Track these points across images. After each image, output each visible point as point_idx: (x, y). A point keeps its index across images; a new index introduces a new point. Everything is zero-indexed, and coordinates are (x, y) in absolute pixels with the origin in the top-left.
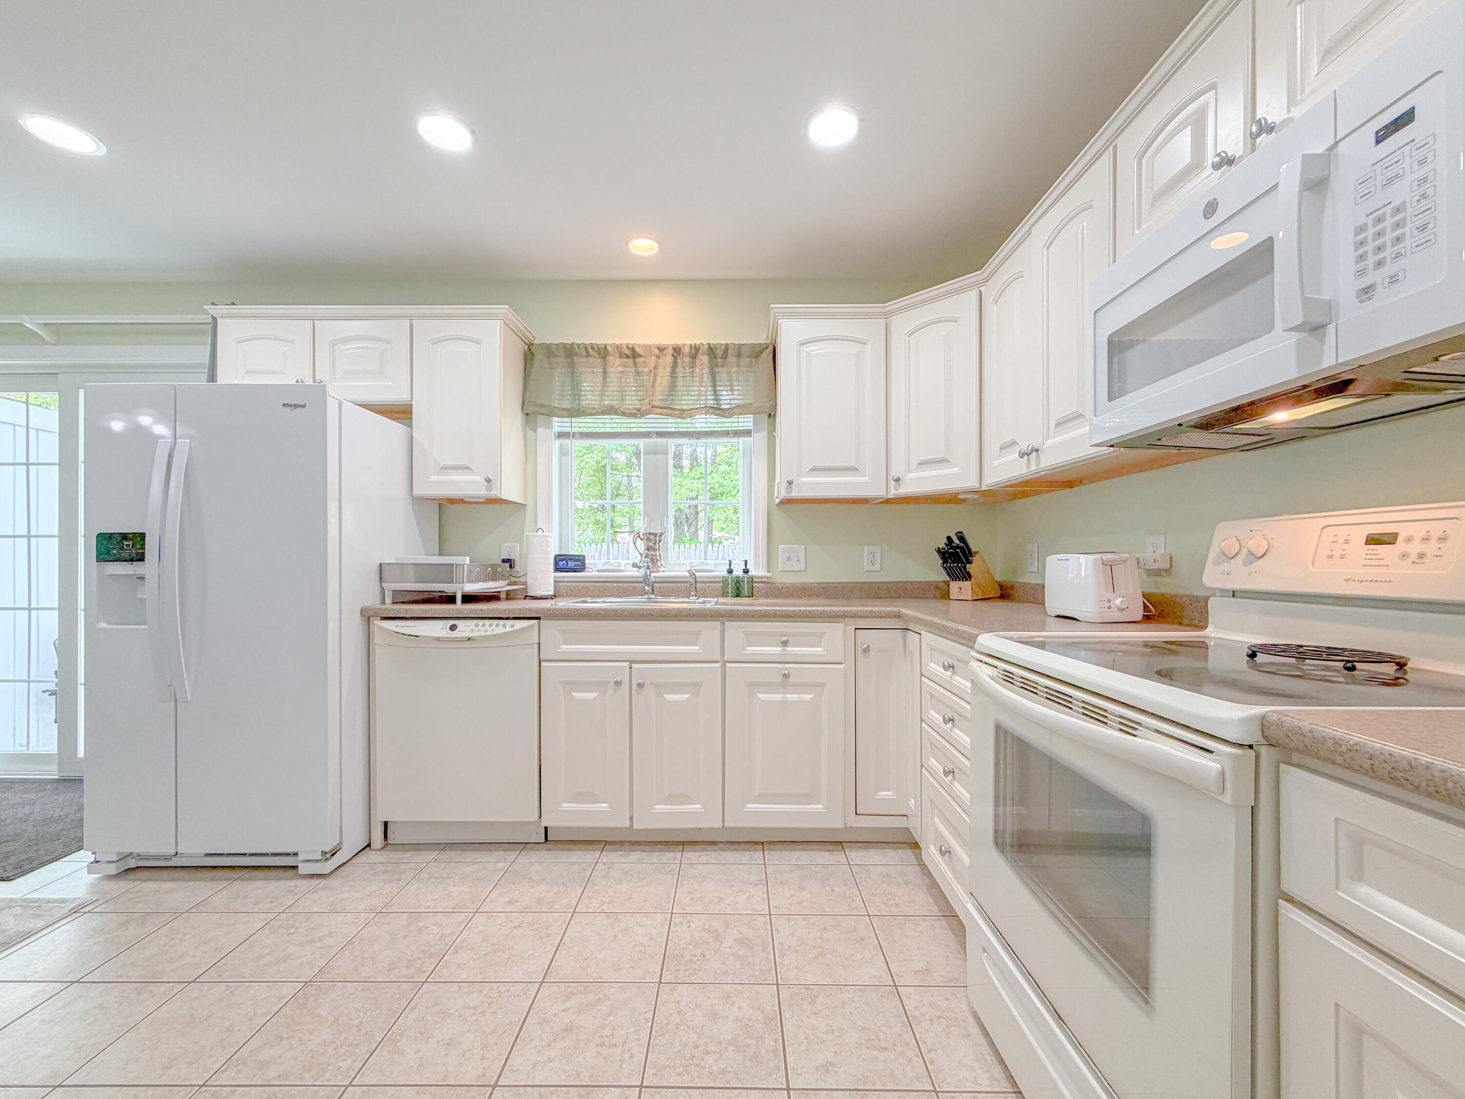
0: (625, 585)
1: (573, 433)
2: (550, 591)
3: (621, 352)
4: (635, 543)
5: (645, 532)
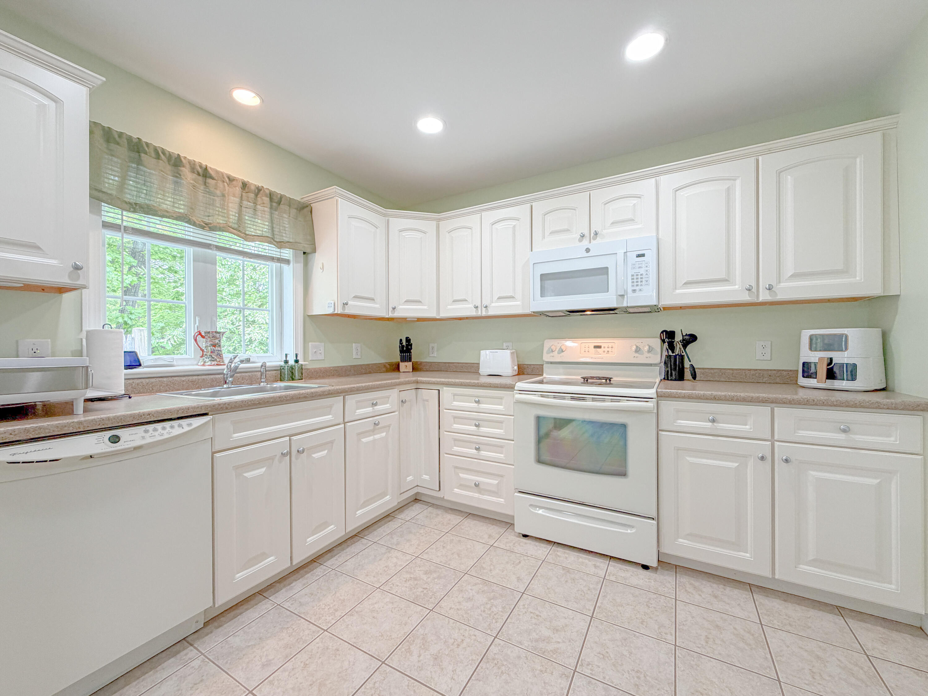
0: (195, 378)
1: (125, 227)
2: (122, 390)
3: (193, 166)
4: (196, 340)
5: (205, 330)
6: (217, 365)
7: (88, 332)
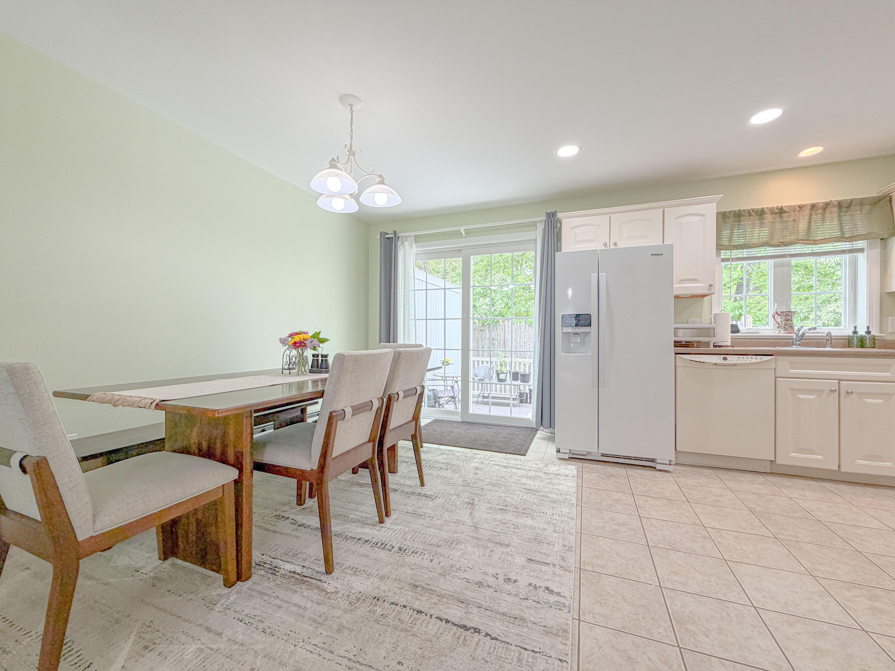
0: (772, 340)
1: (732, 258)
3: (772, 211)
4: (774, 317)
5: (781, 311)
6: (789, 333)
7: (714, 314)
